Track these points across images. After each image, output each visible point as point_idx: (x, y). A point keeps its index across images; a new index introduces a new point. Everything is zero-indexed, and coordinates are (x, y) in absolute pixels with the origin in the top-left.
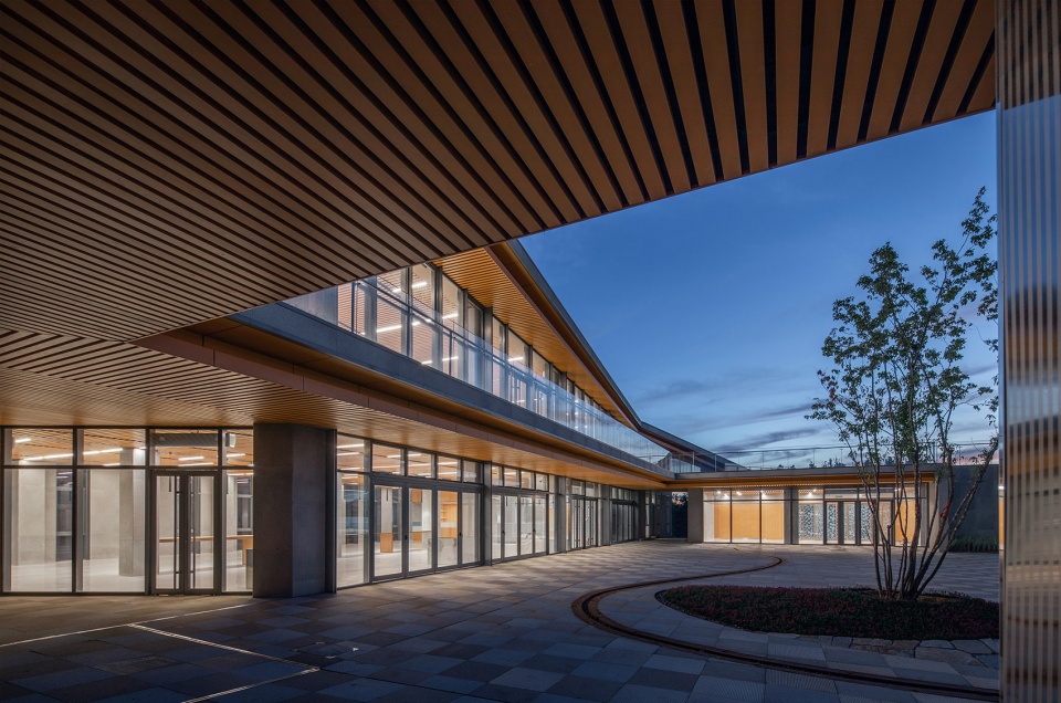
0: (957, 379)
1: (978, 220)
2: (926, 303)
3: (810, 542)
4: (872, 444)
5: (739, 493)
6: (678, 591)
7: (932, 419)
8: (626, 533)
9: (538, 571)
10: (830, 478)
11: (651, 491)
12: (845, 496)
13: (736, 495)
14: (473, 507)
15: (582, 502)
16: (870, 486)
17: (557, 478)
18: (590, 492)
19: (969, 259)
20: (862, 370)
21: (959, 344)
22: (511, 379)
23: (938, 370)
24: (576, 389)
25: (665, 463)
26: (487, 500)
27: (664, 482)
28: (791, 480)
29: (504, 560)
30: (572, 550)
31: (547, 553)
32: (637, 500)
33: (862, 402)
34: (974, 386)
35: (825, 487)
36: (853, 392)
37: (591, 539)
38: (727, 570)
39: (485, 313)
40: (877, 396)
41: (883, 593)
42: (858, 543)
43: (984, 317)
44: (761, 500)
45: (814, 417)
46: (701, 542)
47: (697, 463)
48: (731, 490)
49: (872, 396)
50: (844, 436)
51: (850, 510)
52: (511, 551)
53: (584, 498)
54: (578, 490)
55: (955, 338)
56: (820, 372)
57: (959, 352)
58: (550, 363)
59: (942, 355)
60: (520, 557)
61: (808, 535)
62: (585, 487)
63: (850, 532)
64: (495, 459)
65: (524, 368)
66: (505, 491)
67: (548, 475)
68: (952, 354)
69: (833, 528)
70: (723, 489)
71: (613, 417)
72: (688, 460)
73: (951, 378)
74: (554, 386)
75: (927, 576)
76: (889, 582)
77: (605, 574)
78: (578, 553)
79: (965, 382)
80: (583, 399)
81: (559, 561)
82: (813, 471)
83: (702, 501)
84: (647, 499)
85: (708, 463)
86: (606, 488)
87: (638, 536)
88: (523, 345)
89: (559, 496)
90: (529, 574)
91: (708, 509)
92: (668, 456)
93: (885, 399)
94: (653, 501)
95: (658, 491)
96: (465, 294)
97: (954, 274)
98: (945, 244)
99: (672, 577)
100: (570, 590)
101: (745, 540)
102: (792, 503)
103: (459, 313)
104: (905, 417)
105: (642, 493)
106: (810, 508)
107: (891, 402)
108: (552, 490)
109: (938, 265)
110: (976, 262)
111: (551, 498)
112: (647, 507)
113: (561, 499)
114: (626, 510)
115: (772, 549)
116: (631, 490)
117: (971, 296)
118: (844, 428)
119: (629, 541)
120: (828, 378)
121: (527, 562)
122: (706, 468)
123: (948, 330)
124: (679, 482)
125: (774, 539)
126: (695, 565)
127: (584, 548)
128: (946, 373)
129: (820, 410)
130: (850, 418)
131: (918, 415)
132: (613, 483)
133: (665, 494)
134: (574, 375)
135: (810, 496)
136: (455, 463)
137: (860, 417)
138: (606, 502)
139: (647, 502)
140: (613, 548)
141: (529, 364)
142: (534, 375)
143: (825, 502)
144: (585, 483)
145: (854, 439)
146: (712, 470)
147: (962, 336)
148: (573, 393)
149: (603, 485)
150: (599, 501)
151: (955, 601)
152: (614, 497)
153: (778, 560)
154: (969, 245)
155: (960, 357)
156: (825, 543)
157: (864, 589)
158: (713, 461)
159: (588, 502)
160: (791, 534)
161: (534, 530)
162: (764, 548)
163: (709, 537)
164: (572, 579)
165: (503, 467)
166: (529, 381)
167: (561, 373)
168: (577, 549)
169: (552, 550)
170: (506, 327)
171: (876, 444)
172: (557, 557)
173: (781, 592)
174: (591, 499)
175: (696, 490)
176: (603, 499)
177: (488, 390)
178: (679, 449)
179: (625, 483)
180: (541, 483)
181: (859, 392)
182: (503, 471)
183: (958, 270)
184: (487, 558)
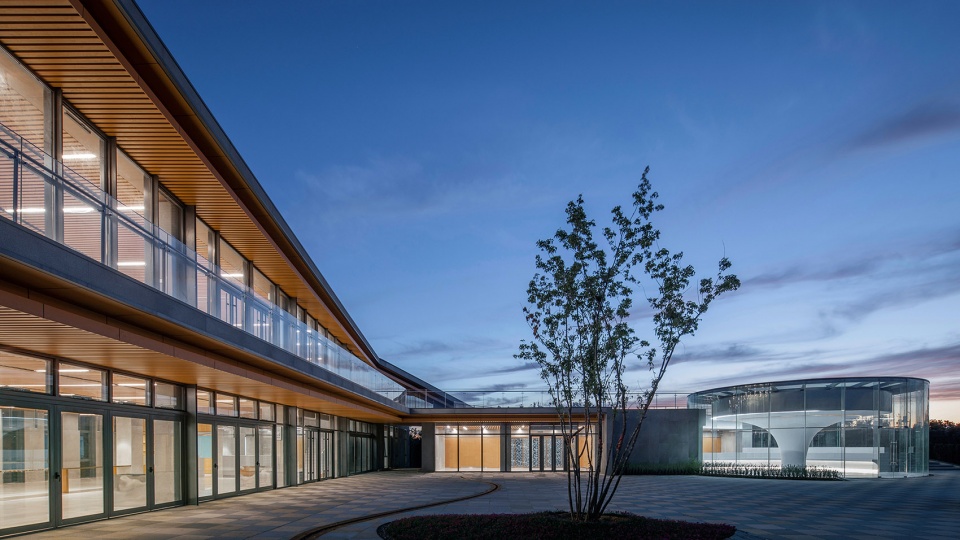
0: (625, 333)
1: (644, 193)
2: (605, 264)
3: (519, 469)
4: (566, 383)
5: (465, 428)
6: (400, 523)
7: (611, 363)
8: (364, 464)
9: (255, 508)
10: (534, 417)
11: (389, 424)
12: (545, 432)
13: (462, 430)
14: (173, 438)
15: (316, 434)
16: (565, 423)
17: (287, 408)
18: (325, 424)
19: (638, 226)
20: (559, 317)
21: (627, 303)
22: (224, 296)
23: (613, 324)
24: (308, 318)
25: (401, 399)
26: (191, 430)
27: (400, 416)
28: (506, 417)
29: (216, 497)
30: (304, 483)
31: (275, 487)
32: (375, 433)
33: (559, 343)
34: (638, 340)
35: (531, 424)
36: (552, 334)
37: (327, 471)
38: (450, 498)
39: (185, 212)
40: (569, 341)
41: (574, 514)
42: (554, 470)
43: (649, 275)
44: (482, 434)
45: (521, 356)
46: (434, 471)
47: (430, 401)
48: (458, 424)
49: (566, 340)
50: (545, 375)
51: (548, 442)
52: (226, 485)
53: (319, 430)
54: (311, 421)
55: (625, 297)
56: (525, 309)
57: (627, 310)
58: (276, 285)
59: (615, 312)
60: (238, 493)
61: (517, 464)
62: (319, 418)
63: (548, 460)
64: (202, 381)
65: (243, 287)
66: (215, 420)
67: (275, 404)
68: (622, 313)
69: (536, 458)
70: (452, 424)
71: (350, 351)
72: (422, 396)
73: (622, 331)
74: (282, 312)
75: (607, 498)
76: (579, 506)
77: (332, 507)
78: (311, 486)
79: (631, 335)
80: (316, 329)
81: (286, 496)
82: (522, 411)
83: (434, 435)
84: (386, 432)
85: (440, 401)
86: (343, 421)
87: (376, 467)
88: (241, 260)
89: (288, 427)
90: (242, 513)
91: (439, 442)
92: (404, 393)
93: (576, 344)
94: (392, 434)
95: (395, 424)
96: (154, 181)
97: (628, 237)
98: (621, 210)
99: (400, 508)
100: (284, 529)
101: (470, 469)
102: (506, 436)
103: (146, 204)
104: (591, 361)
105: (380, 427)
106: (519, 442)
107: (580, 347)
108: (280, 419)
109: (616, 228)
110: (643, 229)
111: (279, 429)
112: (386, 440)
113: (292, 431)
114: (365, 442)
115: (490, 476)
116: (369, 424)
117: (639, 258)
118: (545, 368)
119: (367, 472)
120: (532, 316)
121: (247, 499)
122: (438, 405)
123: (620, 290)
124: (412, 417)
125: (493, 467)
126: (425, 493)
127: (319, 480)
128: (618, 327)
129: (526, 350)
130: (550, 358)
131: (601, 358)
132: (351, 416)
133: (403, 427)
134: (306, 302)
135: (520, 431)
136: (143, 384)
137: (557, 357)
138: (343, 435)
139: (386, 435)
140: (351, 480)
141: (249, 282)
142: (256, 295)
143: (531, 436)
144: (320, 415)
145: (552, 380)
146: (442, 406)
147: (630, 297)
148: (305, 321)
149: (340, 418)
150: (336, 433)
151: (626, 520)
152: (352, 429)
153: (495, 486)
154: (638, 215)
155: (627, 315)
156: (531, 471)
157: (560, 513)
158: (442, 398)
159: (322, 434)
160: (506, 464)
161: (257, 463)
162: (485, 476)
163: (440, 466)
164: (293, 516)
165: (214, 392)
166: (249, 300)
167: (290, 298)
168: (311, 481)
169: (280, 483)
170: (216, 235)
171: (569, 383)
172: (285, 491)
173: (494, 518)
174: (326, 431)
175: (429, 424)
176: (340, 431)
177: (191, 303)
178: (413, 385)
179: (364, 416)
180: (266, 412)
181: (556, 335)
182: (215, 398)
183: (630, 235)
184: (192, 496)
